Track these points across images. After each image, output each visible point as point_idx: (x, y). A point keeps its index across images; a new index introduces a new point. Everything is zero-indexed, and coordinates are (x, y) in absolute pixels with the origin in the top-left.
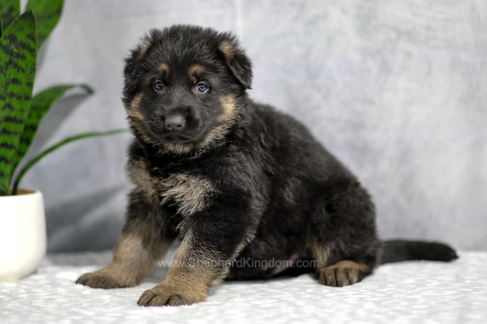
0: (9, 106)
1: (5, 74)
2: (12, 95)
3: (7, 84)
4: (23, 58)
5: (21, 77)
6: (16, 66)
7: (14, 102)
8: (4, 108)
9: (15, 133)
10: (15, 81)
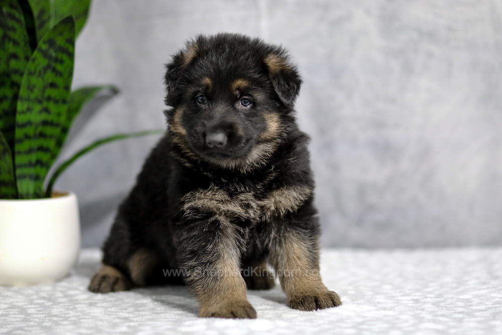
0: (46, 110)
1: (43, 79)
2: (49, 99)
3: (45, 88)
4: (61, 62)
5: (59, 81)
6: (54, 70)
7: (52, 106)
8: (41, 112)
9: (51, 137)
10: (53, 85)
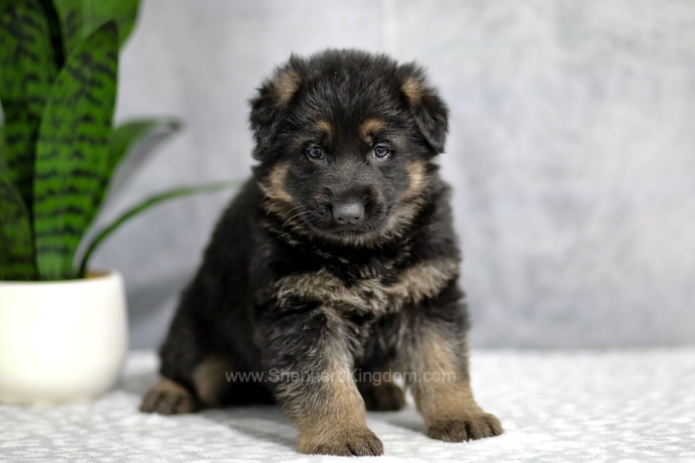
0: (78, 154)
1: (74, 110)
2: (82, 138)
4: (99, 85)
5: (97, 113)
6: (90, 97)
7: (87, 149)
8: (71, 157)
9: (85, 192)
10: (87, 119)
